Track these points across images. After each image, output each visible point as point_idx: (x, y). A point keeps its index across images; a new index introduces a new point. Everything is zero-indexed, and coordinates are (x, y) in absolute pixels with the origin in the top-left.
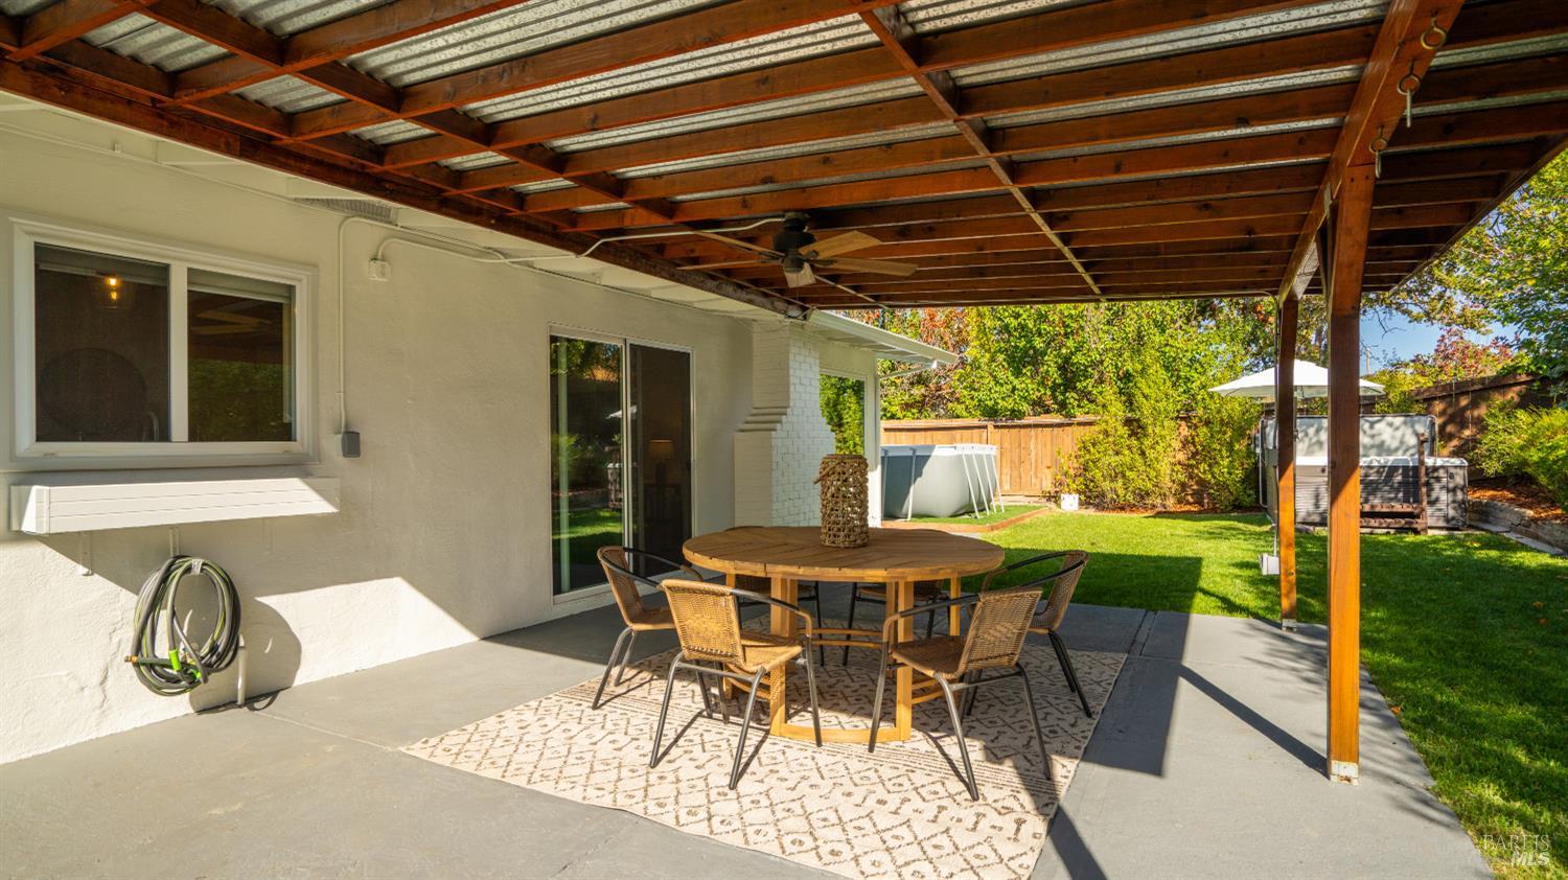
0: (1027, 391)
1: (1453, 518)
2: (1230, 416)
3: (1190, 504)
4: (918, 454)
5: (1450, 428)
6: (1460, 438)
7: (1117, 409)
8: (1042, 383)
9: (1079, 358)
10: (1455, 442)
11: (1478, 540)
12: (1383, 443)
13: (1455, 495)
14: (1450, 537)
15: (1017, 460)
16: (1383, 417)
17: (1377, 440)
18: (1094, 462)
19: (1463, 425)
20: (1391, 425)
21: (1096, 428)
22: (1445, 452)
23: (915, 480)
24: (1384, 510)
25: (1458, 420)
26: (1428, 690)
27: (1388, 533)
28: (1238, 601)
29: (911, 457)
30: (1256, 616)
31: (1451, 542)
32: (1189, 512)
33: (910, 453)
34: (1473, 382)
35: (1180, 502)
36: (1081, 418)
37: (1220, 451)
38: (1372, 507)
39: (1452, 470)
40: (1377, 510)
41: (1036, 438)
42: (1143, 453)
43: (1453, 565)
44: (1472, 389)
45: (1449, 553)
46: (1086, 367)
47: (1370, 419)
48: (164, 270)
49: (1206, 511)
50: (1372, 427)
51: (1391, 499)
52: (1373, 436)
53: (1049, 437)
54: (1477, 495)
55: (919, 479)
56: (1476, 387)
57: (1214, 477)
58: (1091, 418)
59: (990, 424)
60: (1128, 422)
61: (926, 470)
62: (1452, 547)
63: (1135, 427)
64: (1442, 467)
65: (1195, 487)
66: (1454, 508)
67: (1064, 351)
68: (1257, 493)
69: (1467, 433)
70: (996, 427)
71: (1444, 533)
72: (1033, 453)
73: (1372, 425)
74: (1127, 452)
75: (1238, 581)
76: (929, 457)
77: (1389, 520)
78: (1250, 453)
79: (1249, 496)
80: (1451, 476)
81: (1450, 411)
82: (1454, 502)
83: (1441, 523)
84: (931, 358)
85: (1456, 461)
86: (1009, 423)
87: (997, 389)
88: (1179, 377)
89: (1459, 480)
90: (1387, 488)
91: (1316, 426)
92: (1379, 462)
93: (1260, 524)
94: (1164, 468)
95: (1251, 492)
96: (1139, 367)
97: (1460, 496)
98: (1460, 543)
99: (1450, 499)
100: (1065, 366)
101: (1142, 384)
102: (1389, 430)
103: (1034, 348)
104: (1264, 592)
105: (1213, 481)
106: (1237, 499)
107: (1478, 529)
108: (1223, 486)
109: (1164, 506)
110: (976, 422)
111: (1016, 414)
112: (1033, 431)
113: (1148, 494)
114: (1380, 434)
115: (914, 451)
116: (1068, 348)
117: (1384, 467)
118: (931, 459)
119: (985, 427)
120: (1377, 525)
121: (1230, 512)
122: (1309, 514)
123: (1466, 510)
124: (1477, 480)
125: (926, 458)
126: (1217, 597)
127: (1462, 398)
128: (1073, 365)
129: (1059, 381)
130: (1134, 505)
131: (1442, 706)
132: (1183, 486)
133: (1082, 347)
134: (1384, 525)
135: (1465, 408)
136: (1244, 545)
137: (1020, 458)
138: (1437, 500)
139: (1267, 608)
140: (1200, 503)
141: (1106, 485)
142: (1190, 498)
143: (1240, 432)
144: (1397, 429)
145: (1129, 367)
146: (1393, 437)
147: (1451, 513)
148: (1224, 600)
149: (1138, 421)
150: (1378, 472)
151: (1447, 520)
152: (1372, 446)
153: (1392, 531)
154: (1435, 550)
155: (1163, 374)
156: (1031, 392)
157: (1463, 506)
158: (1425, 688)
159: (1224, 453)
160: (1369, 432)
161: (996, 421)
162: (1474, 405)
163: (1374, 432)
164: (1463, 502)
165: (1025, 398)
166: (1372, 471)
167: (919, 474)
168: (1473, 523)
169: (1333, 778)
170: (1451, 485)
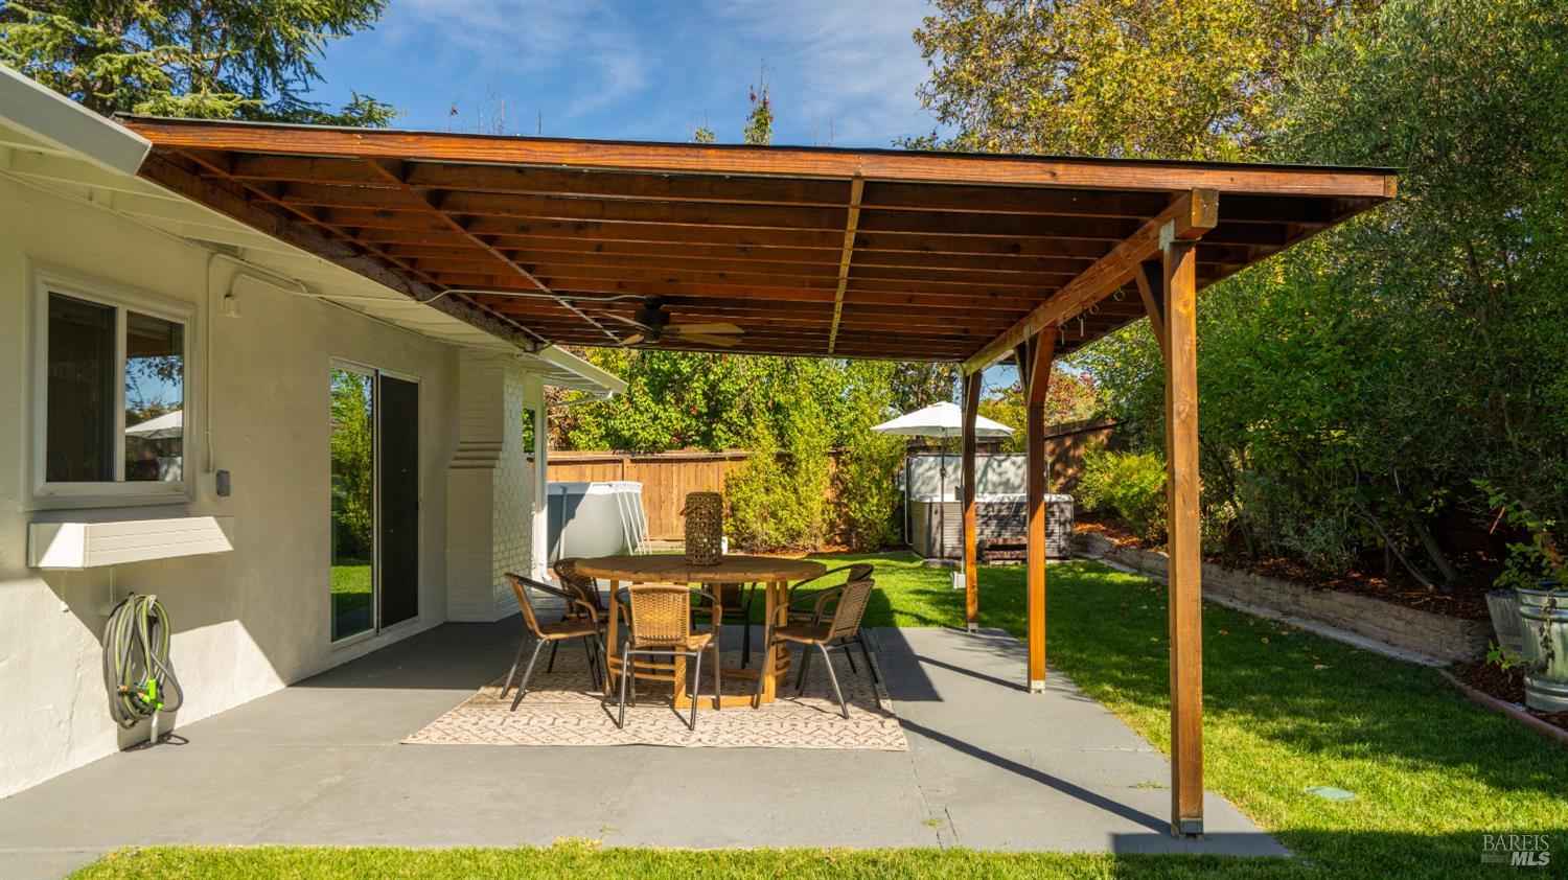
0: (670, 421)
1: (1064, 549)
2: (879, 454)
3: (839, 544)
4: (569, 492)
5: (1058, 467)
6: (1065, 476)
7: (769, 444)
8: (687, 412)
9: (725, 386)
10: (1062, 480)
11: (1082, 566)
12: (1008, 480)
13: (1065, 528)
14: (1062, 565)
15: (657, 500)
16: (1009, 456)
17: (1004, 478)
18: (745, 500)
19: (1067, 465)
20: (1014, 463)
21: (746, 463)
22: (1054, 489)
23: (566, 523)
24: (1015, 543)
25: (1064, 459)
26: (1068, 654)
27: (1016, 564)
28: (928, 617)
29: (562, 496)
30: (945, 626)
31: (1065, 568)
32: (838, 552)
33: (560, 492)
34: (1074, 424)
35: (828, 543)
36: (728, 453)
37: (870, 488)
38: (1005, 540)
39: (1063, 506)
40: (1009, 542)
41: (679, 474)
42: (796, 491)
43: (1068, 585)
44: (1074, 431)
45: (1064, 576)
46: (734, 395)
47: (998, 458)
48: (111, 312)
49: (855, 551)
50: (999, 466)
51: (1019, 533)
52: (1000, 474)
53: (692, 473)
54: (1079, 528)
55: (571, 522)
56: (1078, 429)
57: (863, 516)
58: (742, 452)
59: (627, 458)
60: (779, 457)
61: (579, 511)
62: (1066, 572)
63: (787, 461)
64: (1056, 503)
65: (843, 527)
66: (1065, 540)
67: (711, 377)
68: (903, 531)
69: (1070, 471)
70: (633, 461)
71: (1057, 562)
72: (675, 491)
73: (1000, 463)
74: (779, 490)
75: (921, 604)
76: (583, 495)
77: (1017, 552)
78: (895, 491)
79: (896, 534)
80: (1062, 511)
81: (1058, 451)
82: (1065, 534)
83: (1056, 554)
84: (607, 387)
85: (1066, 497)
86: (649, 456)
87: (637, 418)
88: (830, 411)
89: (1068, 514)
90: (1015, 523)
91: (954, 464)
92: (1009, 498)
93: (912, 560)
94: (816, 506)
95: (898, 530)
96: (793, 399)
97: (1068, 529)
98: (1070, 569)
99: (1062, 532)
100: (712, 393)
101: (795, 415)
102: (1013, 468)
103: (679, 372)
104: (944, 610)
105: (862, 520)
106: (884, 538)
107: (1080, 557)
108: (871, 525)
109: (815, 548)
110: (609, 455)
111: (654, 446)
112: (675, 466)
113: (799, 534)
114: (1006, 472)
115: (565, 489)
116: (716, 374)
117: (1013, 503)
118: (585, 497)
119: (621, 461)
120: (1008, 557)
121: (877, 551)
122: (954, 548)
123: (1072, 542)
124: (1080, 516)
125: (579, 497)
126: (911, 614)
127: (1067, 439)
128: (720, 392)
129: (705, 410)
130: (784, 547)
131: (1078, 660)
132: (832, 525)
133: (730, 373)
134: (1014, 557)
135: (1069, 448)
136: (909, 578)
137: (660, 496)
138: (1052, 532)
139: (950, 620)
140: (847, 542)
141: (756, 526)
142: (838, 540)
143: (888, 469)
144: (1019, 467)
145: (781, 398)
146: (1016, 475)
147: (1063, 544)
148: (917, 616)
149: (790, 456)
150: (1008, 508)
151: (1060, 551)
152: (1000, 484)
153: (1019, 562)
154: (1054, 575)
155: (816, 408)
156: (675, 422)
157: (1069, 536)
158: (1067, 653)
159: (874, 490)
160: (998, 470)
161: (633, 454)
162: (1076, 445)
163: (1002, 470)
164: (1071, 534)
165: (667, 428)
166: (1003, 507)
167: (571, 515)
168: (1078, 554)
169: (1032, 692)
170: (1062, 519)
